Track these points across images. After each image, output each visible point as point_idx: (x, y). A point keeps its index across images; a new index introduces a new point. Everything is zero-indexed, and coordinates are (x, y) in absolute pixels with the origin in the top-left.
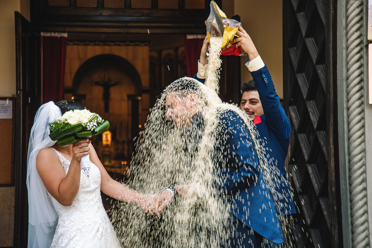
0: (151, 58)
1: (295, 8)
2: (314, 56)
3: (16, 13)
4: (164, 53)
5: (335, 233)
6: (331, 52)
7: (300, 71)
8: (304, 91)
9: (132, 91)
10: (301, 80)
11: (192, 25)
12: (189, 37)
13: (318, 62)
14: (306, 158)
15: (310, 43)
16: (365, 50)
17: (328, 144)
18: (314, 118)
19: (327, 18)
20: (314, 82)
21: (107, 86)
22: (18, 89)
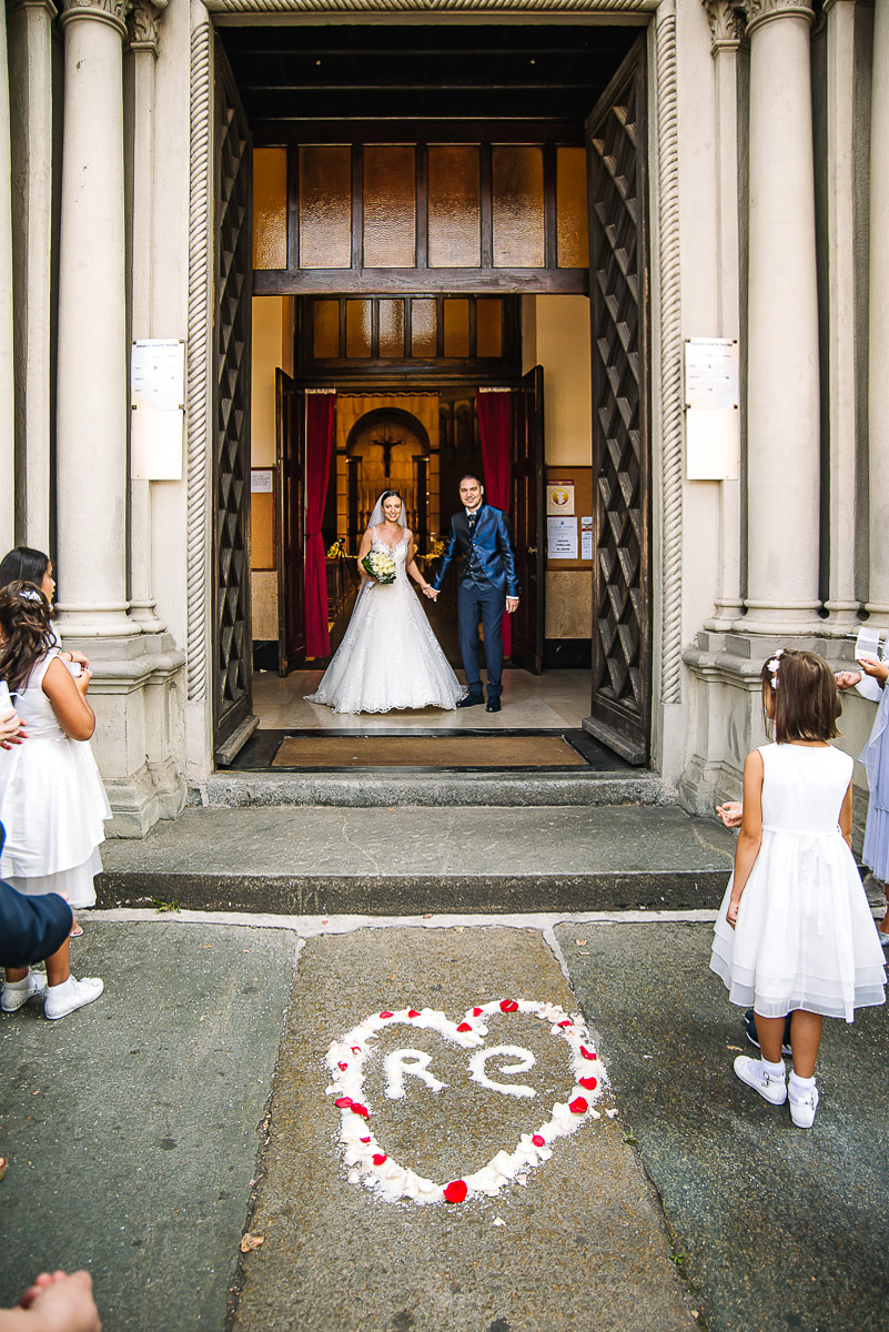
0: (441, 411)
1: (605, 362)
2: (627, 420)
3: (277, 369)
4: (457, 405)
5: (645, 630)
6: (646, 416)
7: (612, 435)
8: (616, 461)
9: (419, 452)
10: (614, 448)
11: (486, 376)
12: (482, 390)
13: (631, 428)
14: (617, 541)
15: (623, 403)
16: (683, 414)
17: (641, 525)
18: (627, 495)
19: (641, 375)
20: (628, 450)
21: (387, 446)
22: (278, 457)
